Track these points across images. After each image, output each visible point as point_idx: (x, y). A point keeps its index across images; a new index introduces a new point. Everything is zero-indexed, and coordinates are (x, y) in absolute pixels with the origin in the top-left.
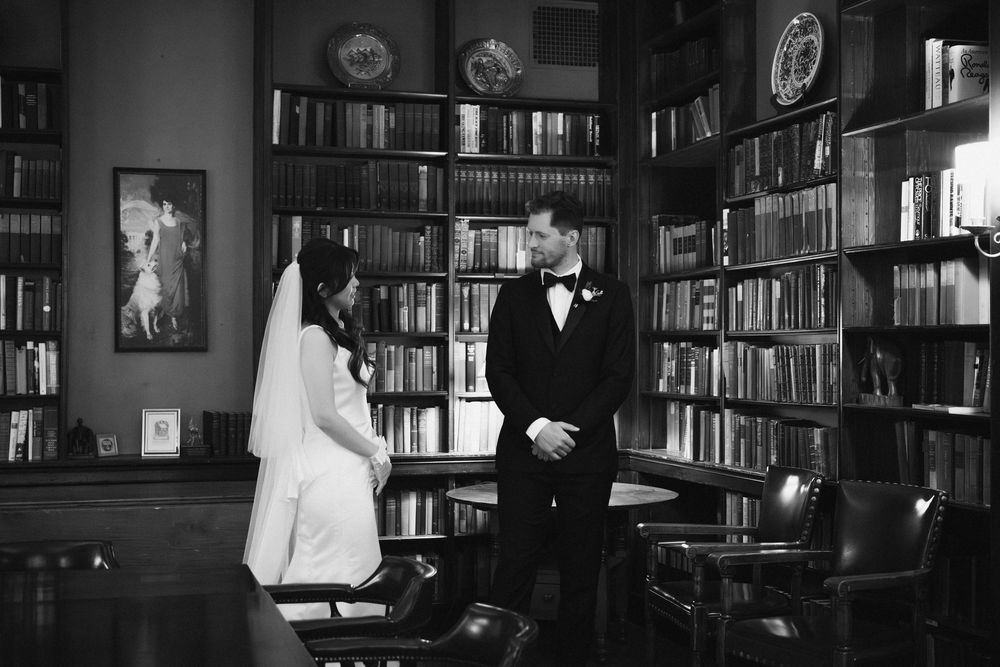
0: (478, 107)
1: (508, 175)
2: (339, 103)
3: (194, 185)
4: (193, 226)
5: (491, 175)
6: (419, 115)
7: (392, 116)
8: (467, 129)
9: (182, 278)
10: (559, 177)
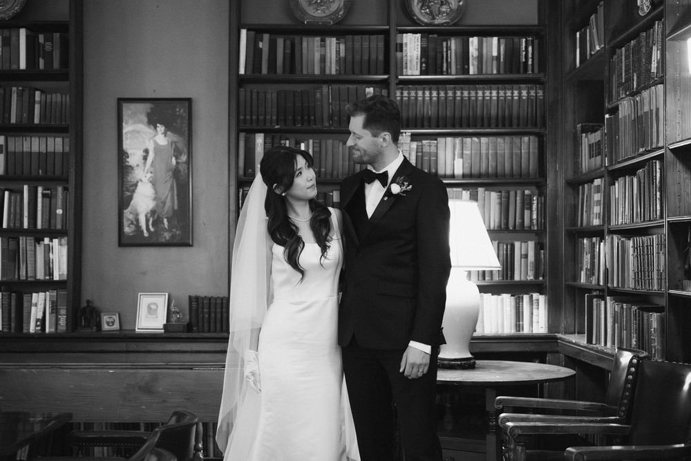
0: (419, 35)
1: (446, 93)
2: (297, 39)
3: (182, 111)
4: (182, 145)
5: (431, 94)
6: (366, 45)
7: (342, 47)
8: (409, 54)
9: (172, 187)
10: (494, 93)
